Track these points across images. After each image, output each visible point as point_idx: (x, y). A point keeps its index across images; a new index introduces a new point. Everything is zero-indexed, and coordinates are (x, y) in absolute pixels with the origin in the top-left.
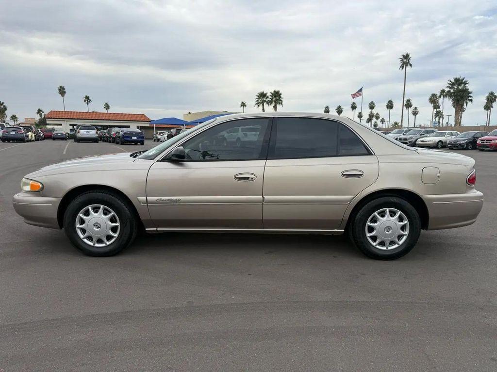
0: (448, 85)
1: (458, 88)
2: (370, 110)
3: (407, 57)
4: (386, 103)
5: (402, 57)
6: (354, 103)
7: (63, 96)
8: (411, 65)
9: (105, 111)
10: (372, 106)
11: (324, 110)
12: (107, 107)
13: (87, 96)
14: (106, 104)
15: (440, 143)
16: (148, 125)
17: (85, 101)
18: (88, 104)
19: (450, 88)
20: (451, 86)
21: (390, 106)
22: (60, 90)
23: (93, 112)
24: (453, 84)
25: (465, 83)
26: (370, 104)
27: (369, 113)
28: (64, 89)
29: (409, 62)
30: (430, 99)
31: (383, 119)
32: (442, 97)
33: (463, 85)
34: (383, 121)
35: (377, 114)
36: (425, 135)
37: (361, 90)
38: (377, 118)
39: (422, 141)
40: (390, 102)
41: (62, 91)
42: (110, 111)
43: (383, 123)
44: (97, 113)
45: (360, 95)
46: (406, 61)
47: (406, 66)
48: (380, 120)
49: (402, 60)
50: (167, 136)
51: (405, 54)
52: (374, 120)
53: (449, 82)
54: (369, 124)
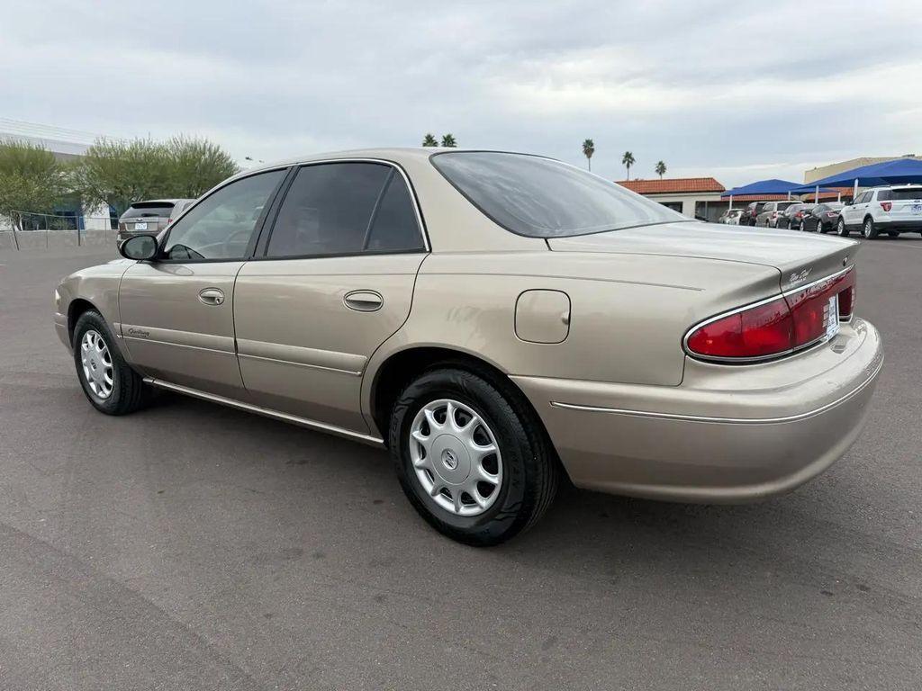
7: (589, 157)
9: (657, 177)
12: (661, 168)
13: (627, 153)
14: (660, 163)
16: (718, 198)
17: (624, 162)
18: (628, 166)
22: (585, 146)
23: (636, 181)
28: (592, 145)
41: (589, 148)
42: (665, 177)
44: (642, 181)
50: (741, 219)
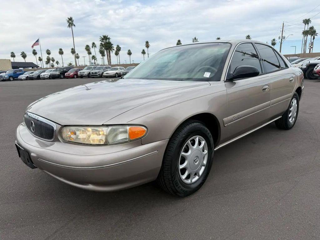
0: (100, 40)
1: (106, 42)
2: (48, 55)
3: (71, 19)
4: (59, 50)
5: (68, 19)
6: (34, 50)
8: (74, 25)
10: (48, 53)
11: (10, 55)
15: (117, 74)
19: (102, 41)
20: (102, 40)
21: (61, 52)
24: (103, 39)
25: (109, 39)
26: (47, 51)
27: (46, 58)
29: (73, 23)
30: (86, 48)
31: (57, 61)
32: (94, 47)
33: (108, 40)
34: (57, 63)
35: (52, 58)
36: (106, 70)
37: (38, 41)
38: (53, 60)
39: (107, 74)
40: (61, 50)
43: (58, 64)
45: (38, 44)
46: (71, 22)
47: (72, 25)
48: (55, 62)
49: (68, 21)
51: (70, 18)
52: (51, 62)
53: (101, 38)
54: (48, 65)
